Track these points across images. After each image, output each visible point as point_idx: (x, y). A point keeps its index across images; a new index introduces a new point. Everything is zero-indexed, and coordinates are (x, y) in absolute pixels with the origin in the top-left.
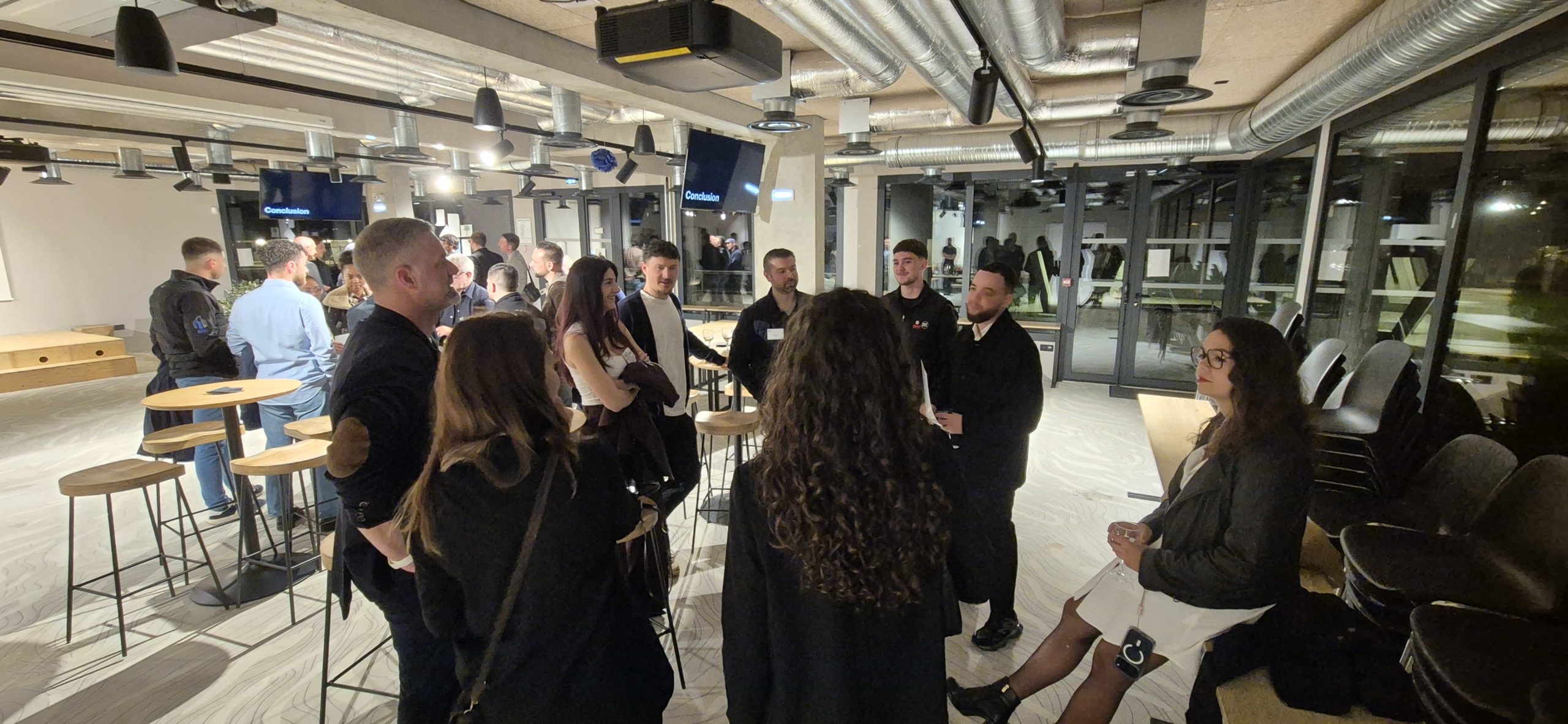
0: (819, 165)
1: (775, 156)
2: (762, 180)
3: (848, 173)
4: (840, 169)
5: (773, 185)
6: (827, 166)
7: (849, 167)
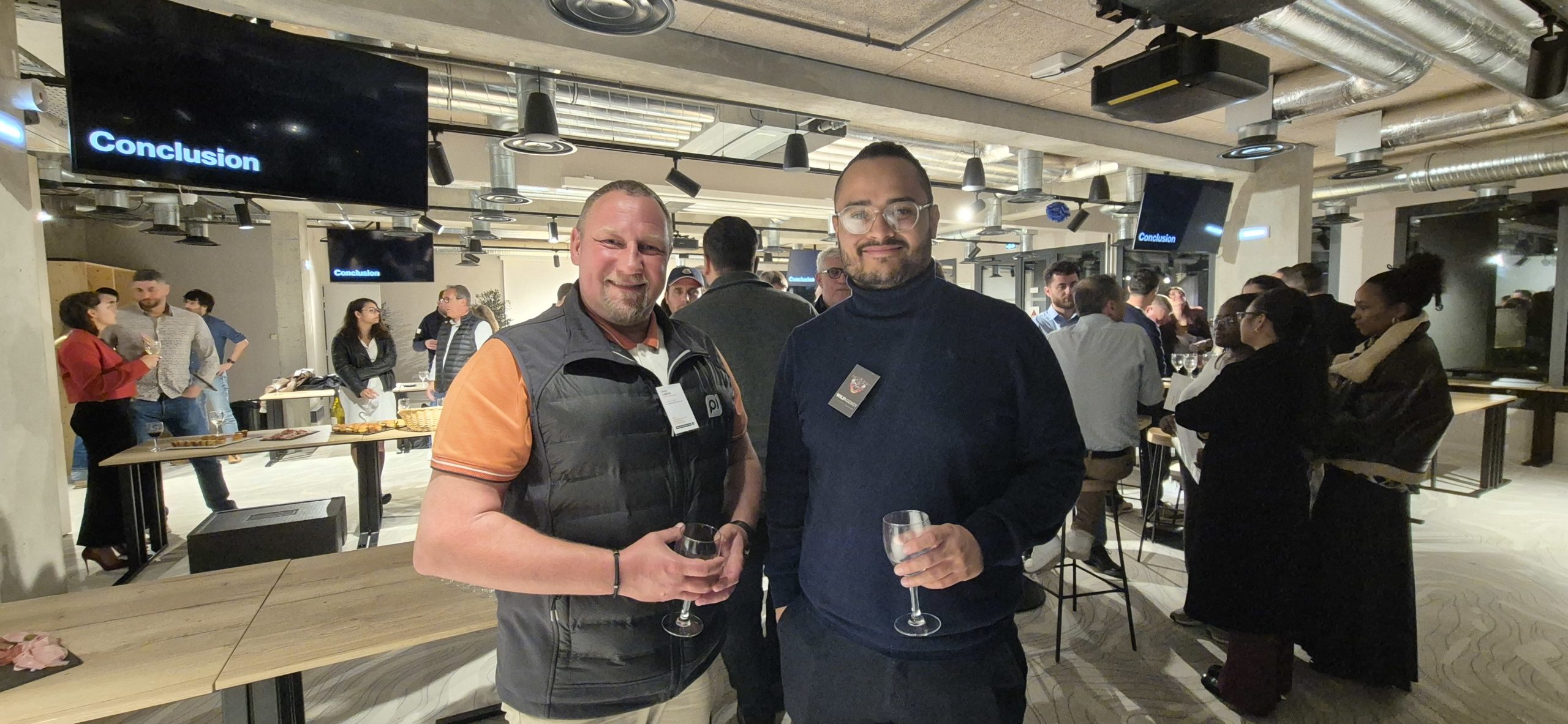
0: (1305, 201)
1: (1246, 193)
2: (1228, 219)
3: (1347, 207)
4: (1335, 204)
5: (1241, 223)
6: (1316, 201)
7: (1350, 199)
